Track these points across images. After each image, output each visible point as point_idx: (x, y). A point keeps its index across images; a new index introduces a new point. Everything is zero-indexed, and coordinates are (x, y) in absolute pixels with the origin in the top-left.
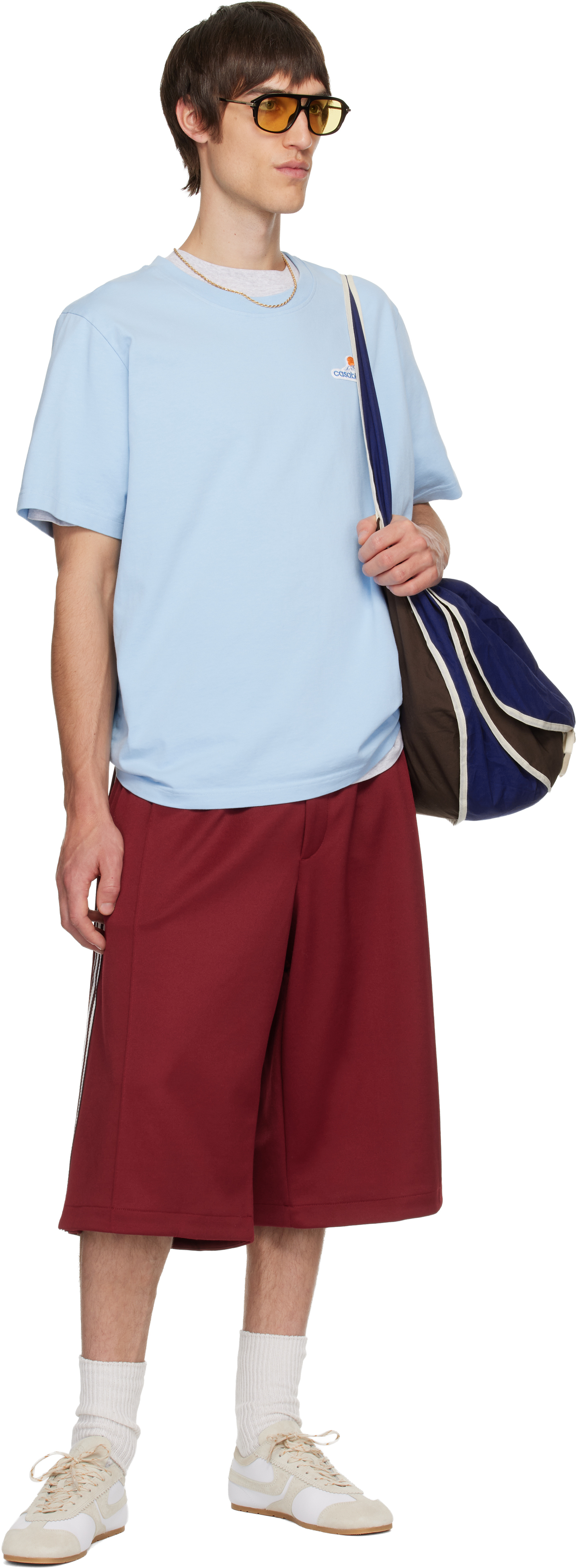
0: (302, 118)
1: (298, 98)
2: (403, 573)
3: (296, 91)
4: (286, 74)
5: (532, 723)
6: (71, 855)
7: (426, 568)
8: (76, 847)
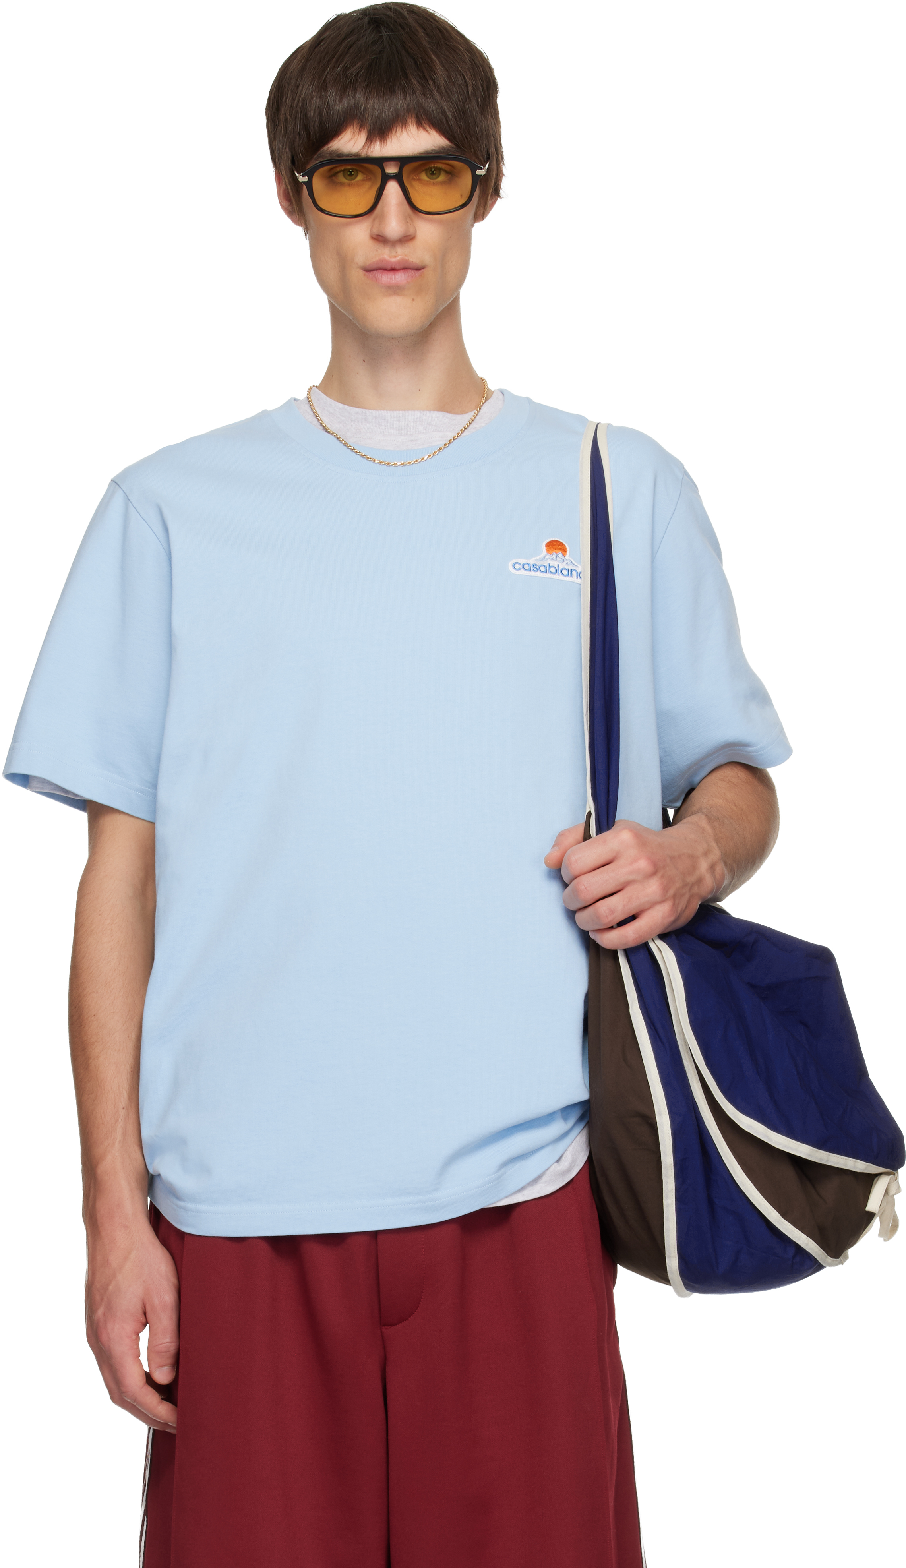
0: (392, 187)
1: (381, 162)
2: (612, 911)
3: (378, 150)
4: (361, 127)
5: (785, 1146)
6: (102, 1299)
7: (652, 905)
8: (108, 1285)
